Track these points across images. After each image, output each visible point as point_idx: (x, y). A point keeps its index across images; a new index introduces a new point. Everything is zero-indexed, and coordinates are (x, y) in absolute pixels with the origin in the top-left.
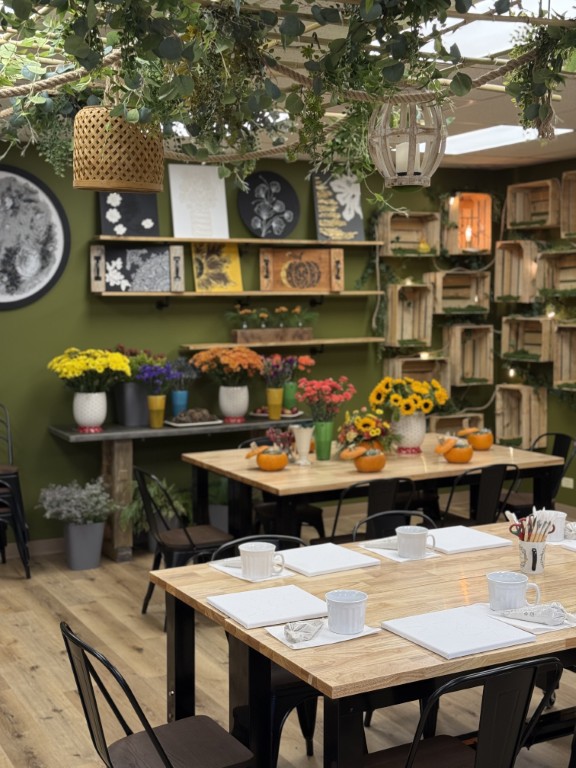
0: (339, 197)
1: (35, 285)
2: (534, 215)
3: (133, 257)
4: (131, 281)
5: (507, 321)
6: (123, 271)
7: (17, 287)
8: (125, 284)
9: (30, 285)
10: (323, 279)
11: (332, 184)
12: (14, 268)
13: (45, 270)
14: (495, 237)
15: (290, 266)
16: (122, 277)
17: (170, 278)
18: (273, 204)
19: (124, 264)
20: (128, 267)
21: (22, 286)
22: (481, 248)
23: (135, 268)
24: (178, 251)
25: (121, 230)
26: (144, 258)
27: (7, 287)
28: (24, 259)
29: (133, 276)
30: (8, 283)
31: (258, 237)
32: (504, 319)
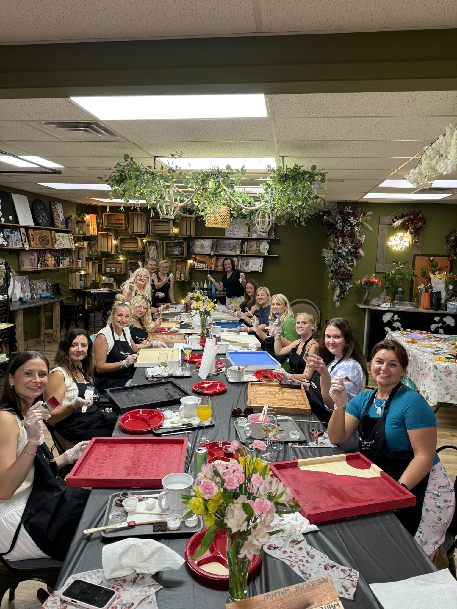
0: (58, 211)
2: (109, 224)
3: (7, 232)
4: (8, 242)
5: (104, 260)
6: (4, 238)
8: (6, 243)
10: (50, 243)
11: (56, 206)
14: (98, 231)
15: (39, 237)
16: (4, 240)
17: (22, 241)
18: (43, 212)
19: (4, 235)
20: (5, 236)
22: (94, 234)
23: (8, 237)
24: (23, 230)
25: (3, 220)
26: (11, 233)
29: (8, 240)
31: (41, 226)
32: (103, 259)
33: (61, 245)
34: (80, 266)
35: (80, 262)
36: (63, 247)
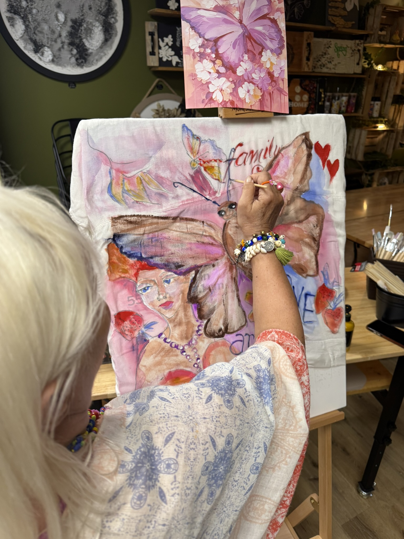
1: (101, 58)
6: (173, 47)
7: (86, 60)
9: (97, 57)
12: (81, 40)
13: (109, 43)
16: (173, 53)
21: (91, 58)
25: (174, 5)
27: (77, 59)
28: (89, 31)
30: (78, 56)
33: (329, 65)
34: (376, 114)
35: (377, 106)
36: (333, 71)
